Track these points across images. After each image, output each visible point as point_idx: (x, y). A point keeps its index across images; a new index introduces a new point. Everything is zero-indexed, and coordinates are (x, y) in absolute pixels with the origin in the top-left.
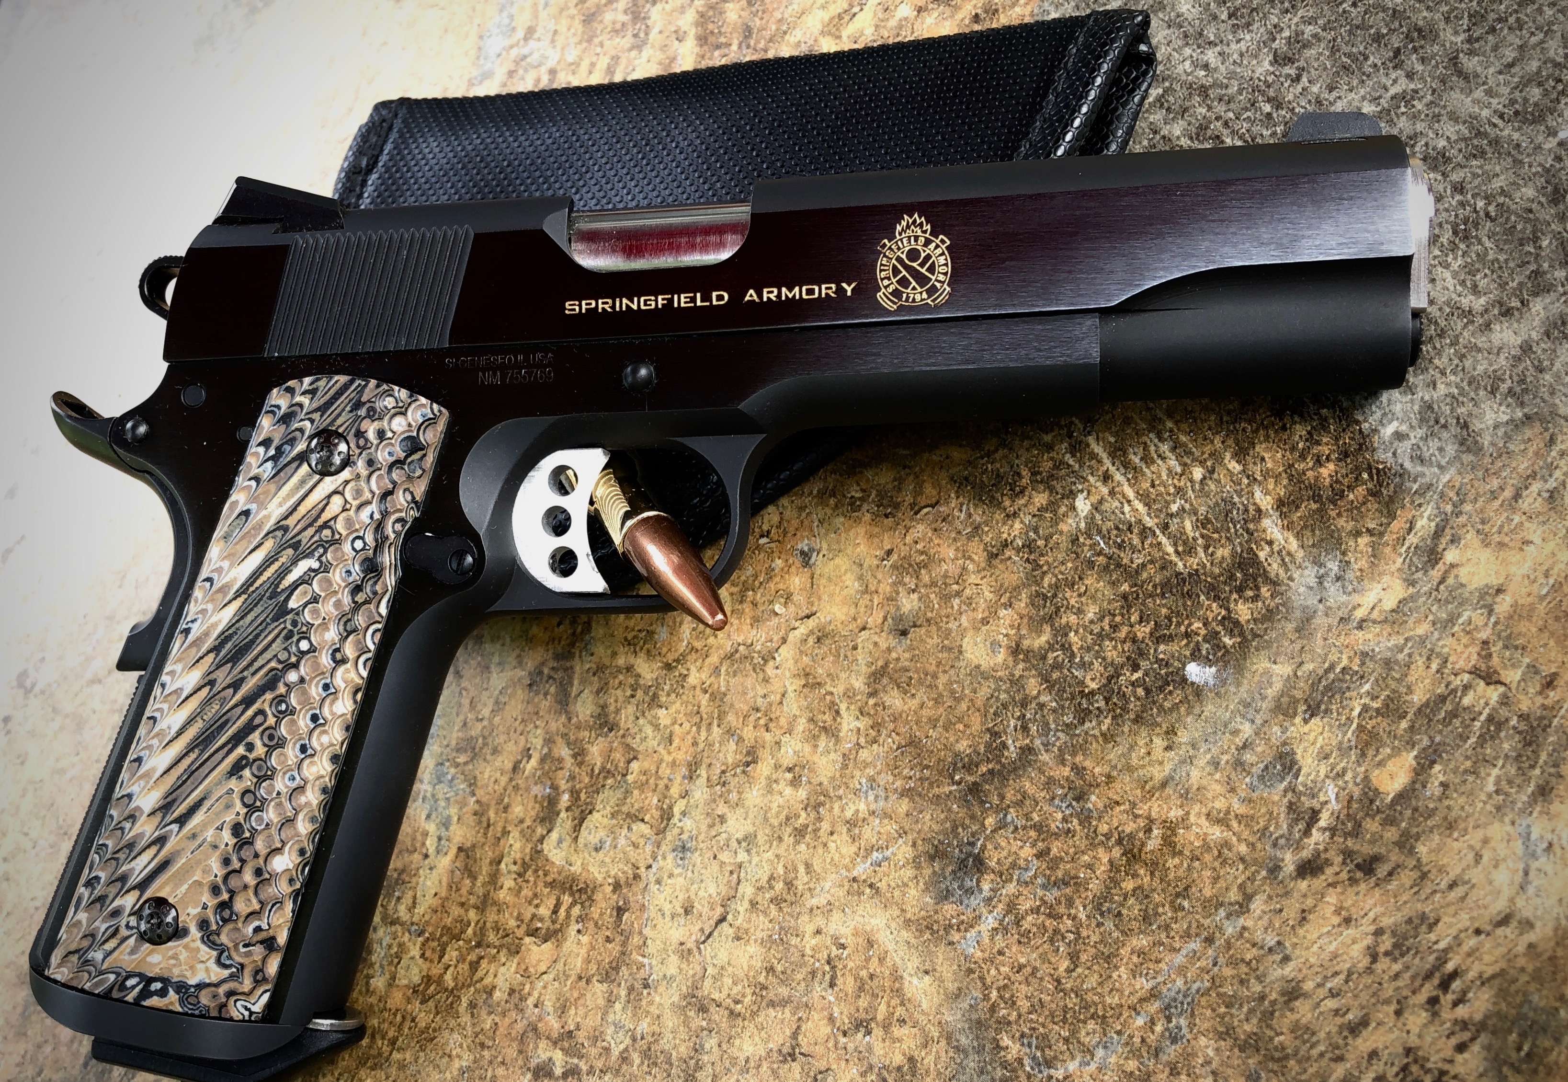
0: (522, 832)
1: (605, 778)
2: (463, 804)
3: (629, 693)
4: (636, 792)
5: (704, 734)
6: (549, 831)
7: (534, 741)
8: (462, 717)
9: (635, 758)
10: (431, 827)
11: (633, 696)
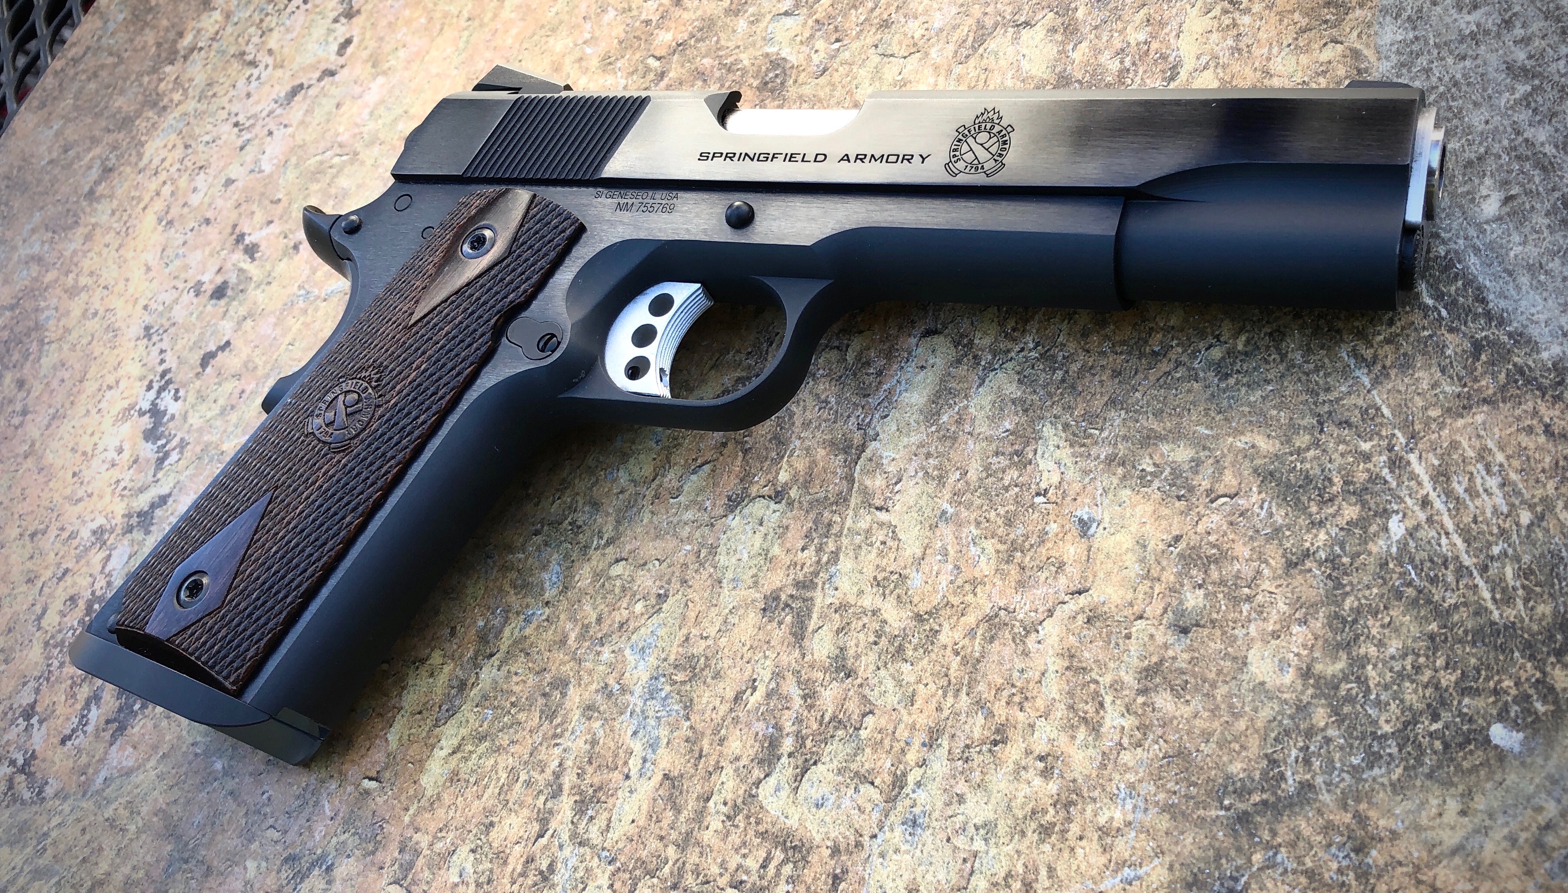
0: (736, 770)
1: (836, 728)
2: (674, 727)
3: (872, 638)
4: (868, 750)
5: (950, 700)
6: (767, 776)
7: (762, 672)
8: (685, 631)
9: (871, 712)
10: (637, 746)
11: (876, 643)
